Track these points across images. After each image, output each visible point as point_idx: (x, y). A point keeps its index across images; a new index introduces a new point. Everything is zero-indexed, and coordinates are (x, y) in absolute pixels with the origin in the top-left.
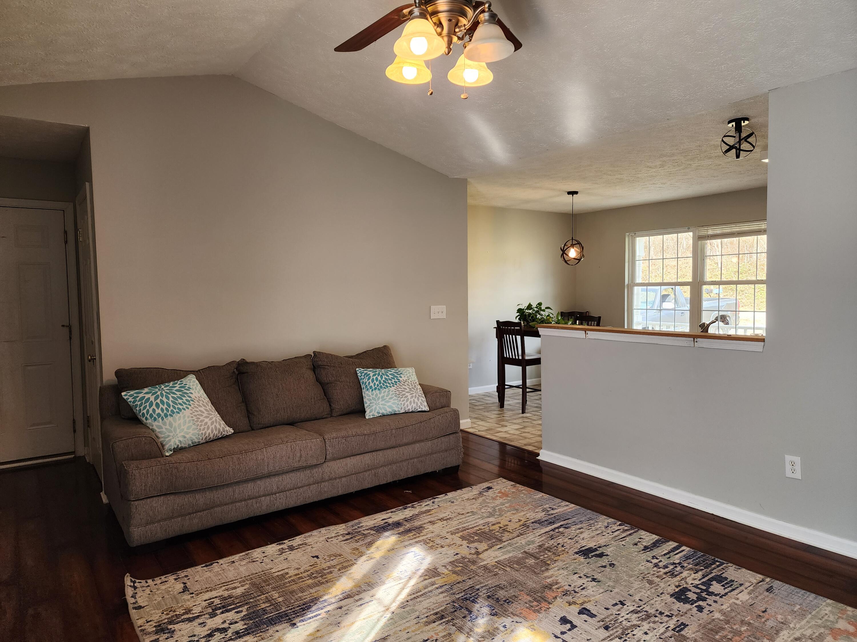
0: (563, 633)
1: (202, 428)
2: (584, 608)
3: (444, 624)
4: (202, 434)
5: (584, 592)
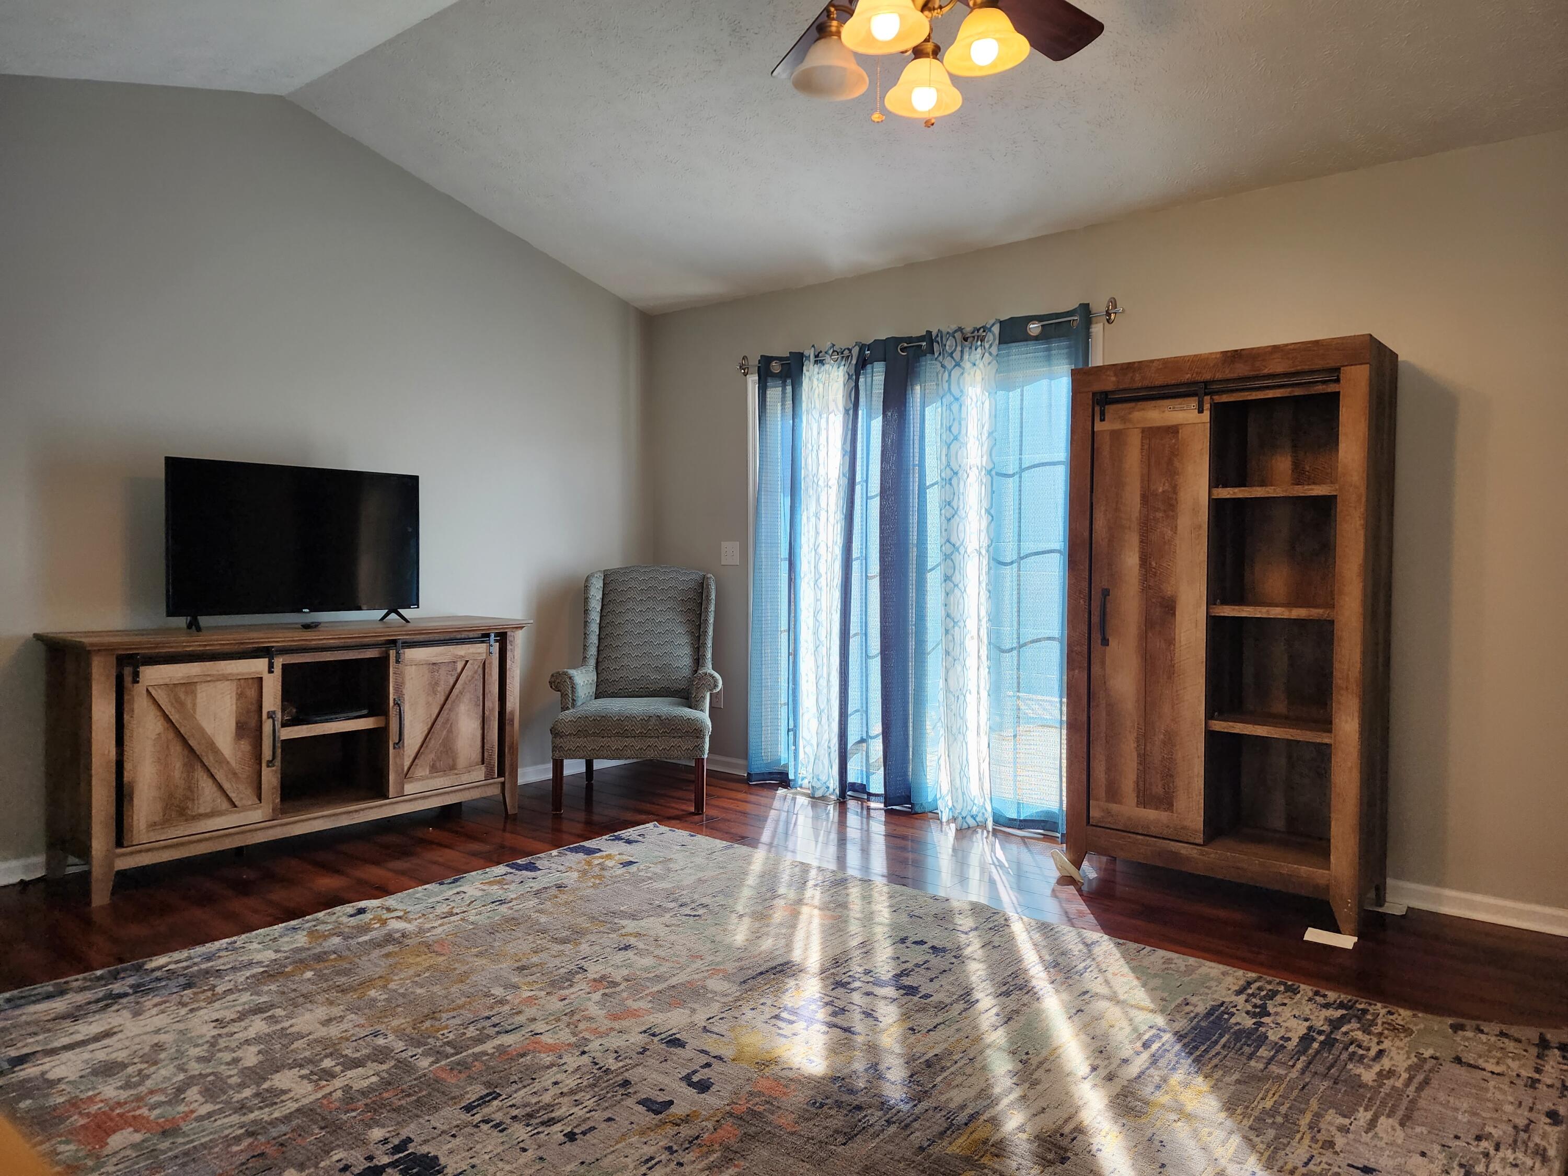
0: (708, 1065)
2: (657, 1113)
3: (918, 1055)
5: (648, 1150)
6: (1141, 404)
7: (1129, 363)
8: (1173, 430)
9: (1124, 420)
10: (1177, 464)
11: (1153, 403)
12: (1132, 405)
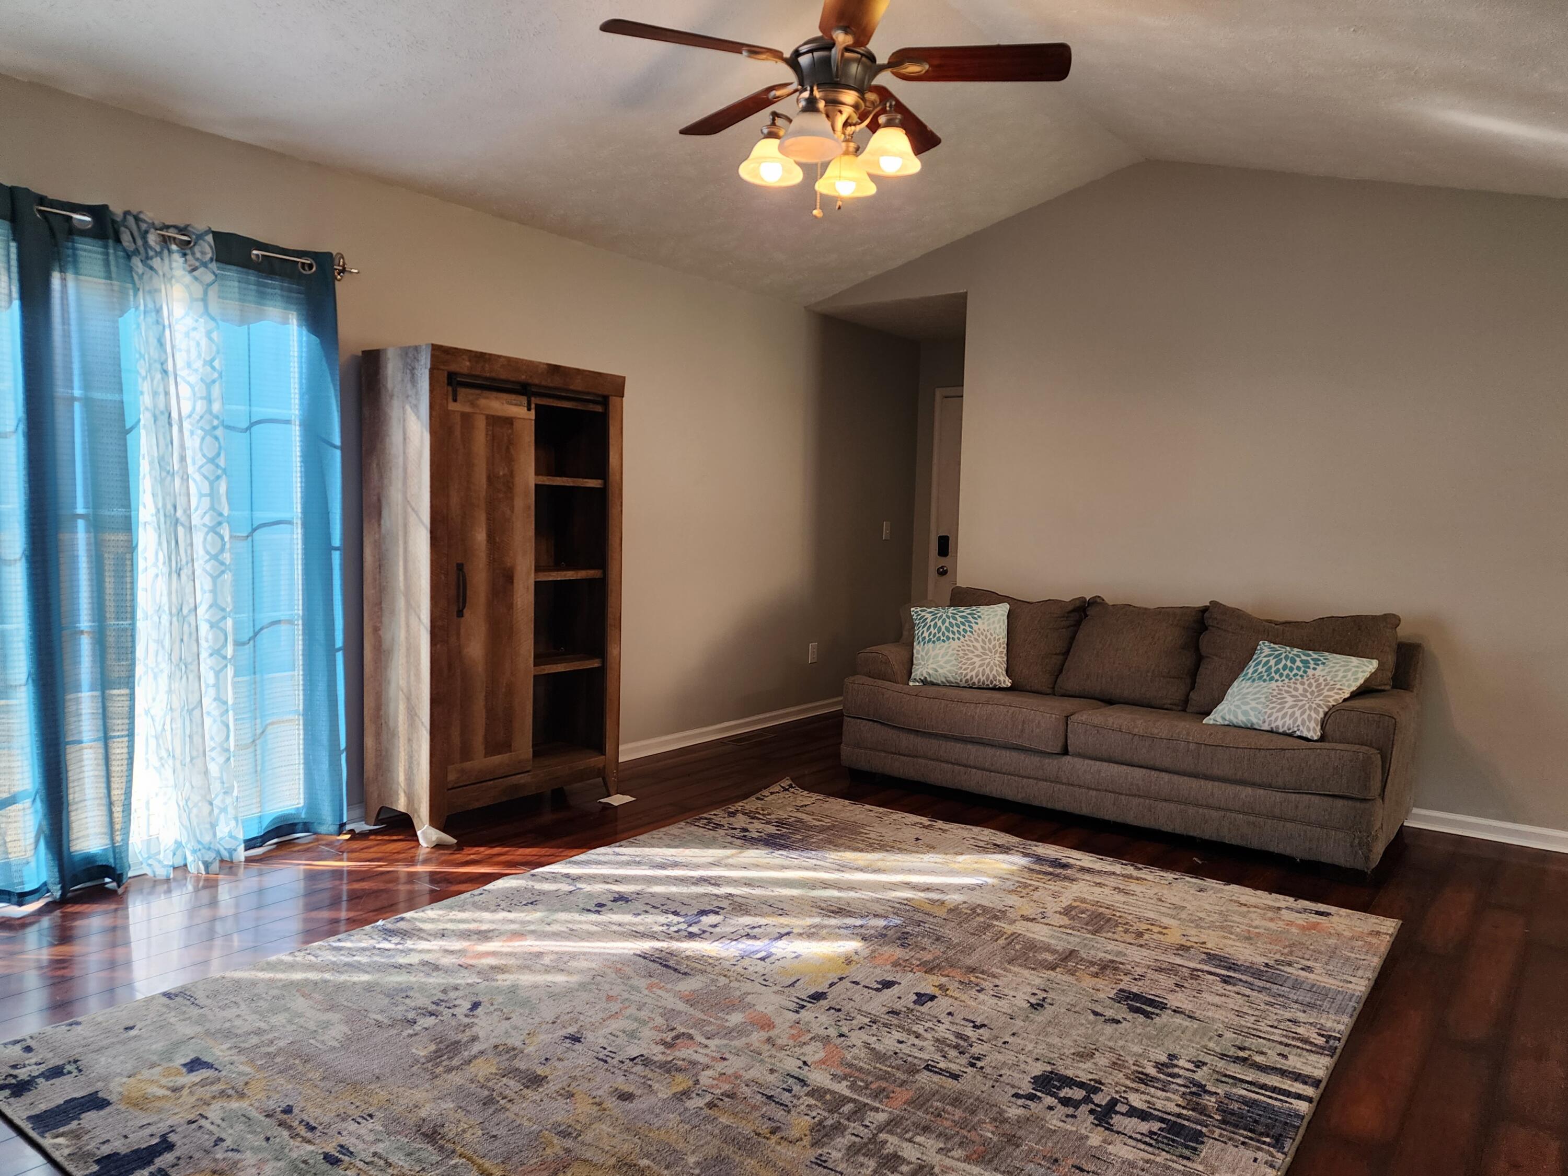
1: (964, 667)
4: (961, 673)
6: (486, 393)
7: (482, 353)
8: (509, 421)
9: (473, 404)
10: (512, 451)
11: (495, 394)
12: (478, 392)
